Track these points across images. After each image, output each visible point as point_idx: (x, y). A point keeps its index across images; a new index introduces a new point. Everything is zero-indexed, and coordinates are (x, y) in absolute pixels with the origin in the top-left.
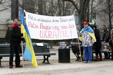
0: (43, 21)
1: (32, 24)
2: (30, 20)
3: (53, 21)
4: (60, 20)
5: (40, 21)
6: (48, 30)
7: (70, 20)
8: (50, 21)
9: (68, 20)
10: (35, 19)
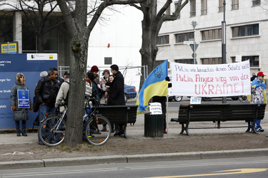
0: (199, 71)
1: (182, 77)
2: (178, 72)
3: (217, 70)
4: (227, 68)
5: (195, 71)
6: (208, 83)
7: (244, 68)
8: (212, 70)
9: (241, 68)
10: (187, 70)
